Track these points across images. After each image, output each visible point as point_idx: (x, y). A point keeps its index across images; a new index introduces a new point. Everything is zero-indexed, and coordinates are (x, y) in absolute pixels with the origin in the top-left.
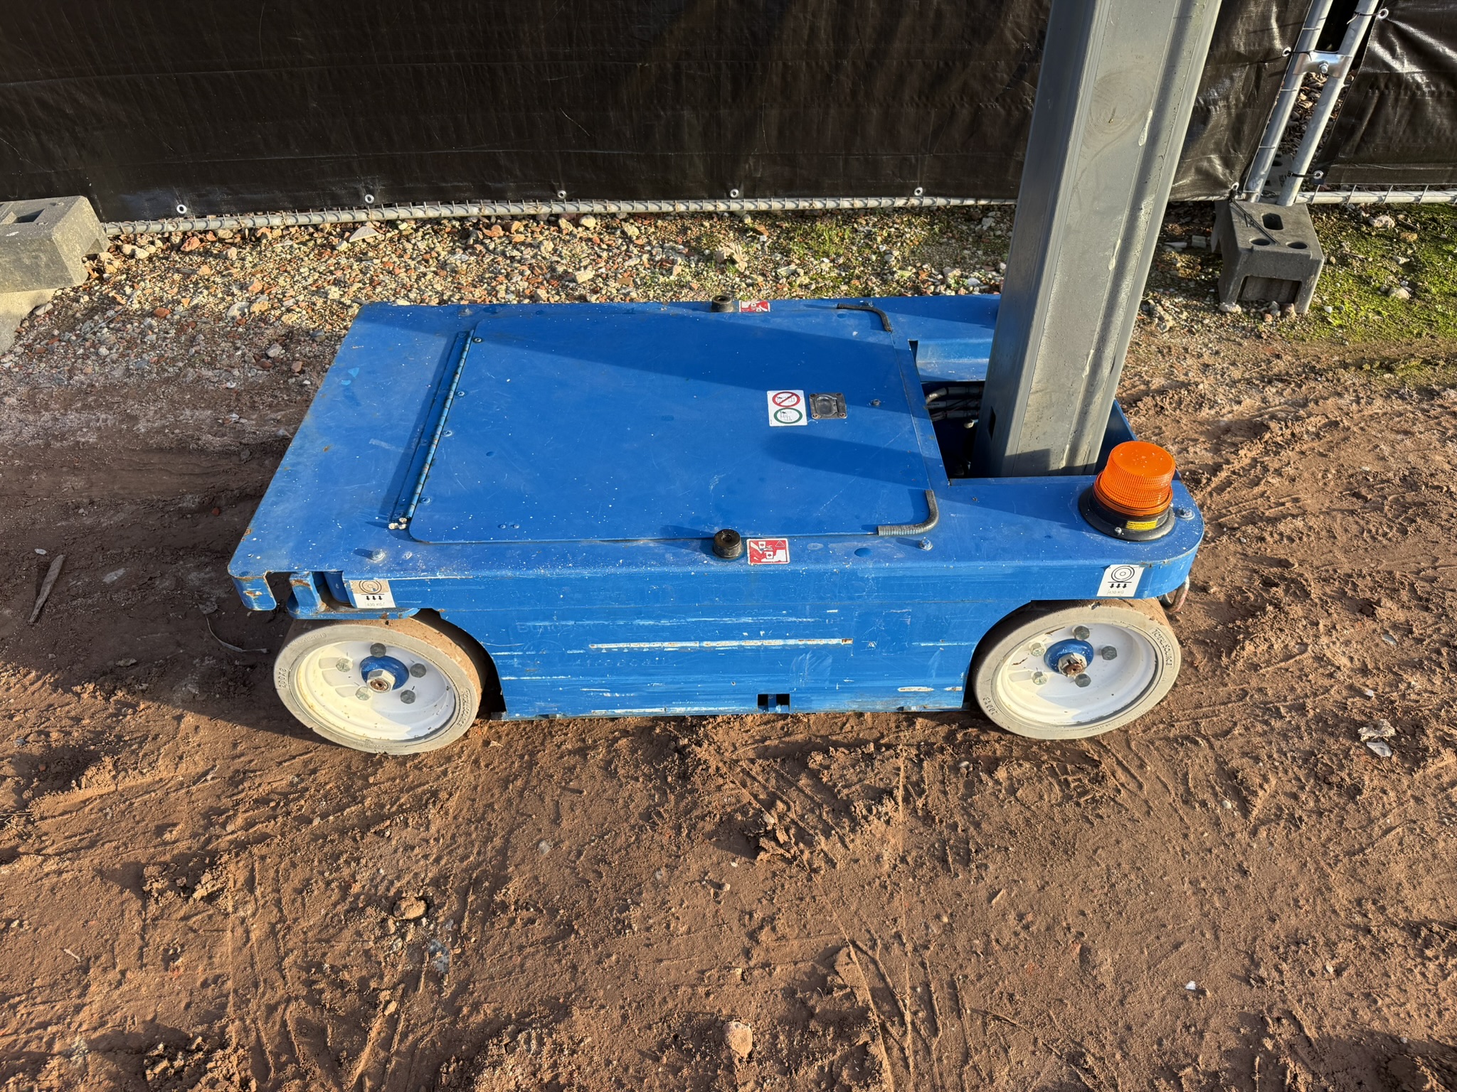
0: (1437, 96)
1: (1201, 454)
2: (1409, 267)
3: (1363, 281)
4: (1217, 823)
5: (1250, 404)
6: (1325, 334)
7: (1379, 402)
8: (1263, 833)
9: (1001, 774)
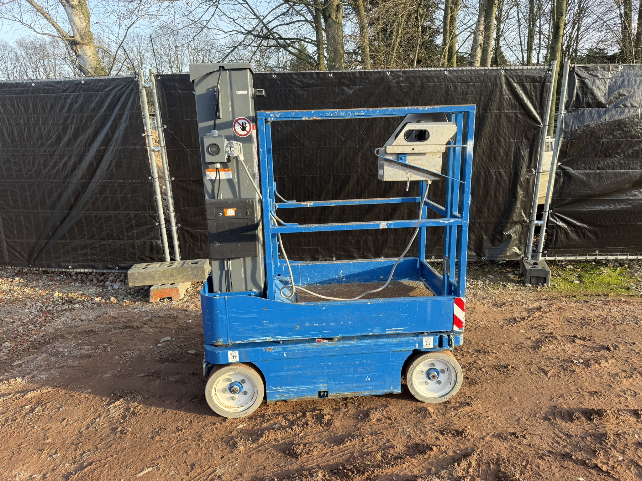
0: (572, 231)
1: (525, 314)
2: (578, 277)
3: (565, 279)
4: (540, 377)
5: (536, 305)
6: (556, 290)
7: (572, 303)
8: (551, 378)
9: (483, 370)
